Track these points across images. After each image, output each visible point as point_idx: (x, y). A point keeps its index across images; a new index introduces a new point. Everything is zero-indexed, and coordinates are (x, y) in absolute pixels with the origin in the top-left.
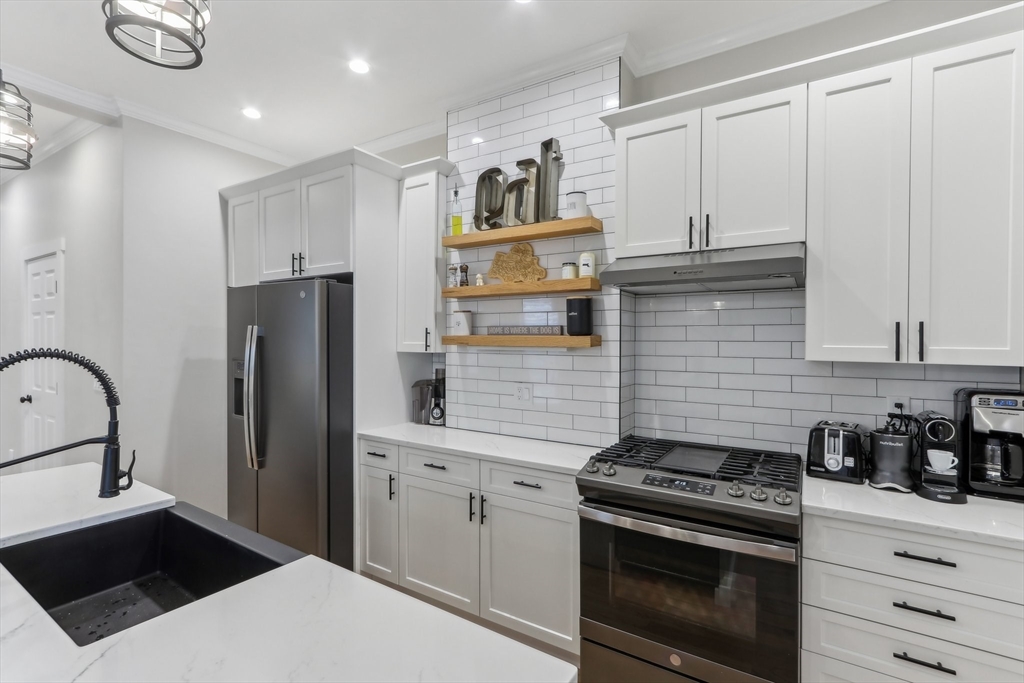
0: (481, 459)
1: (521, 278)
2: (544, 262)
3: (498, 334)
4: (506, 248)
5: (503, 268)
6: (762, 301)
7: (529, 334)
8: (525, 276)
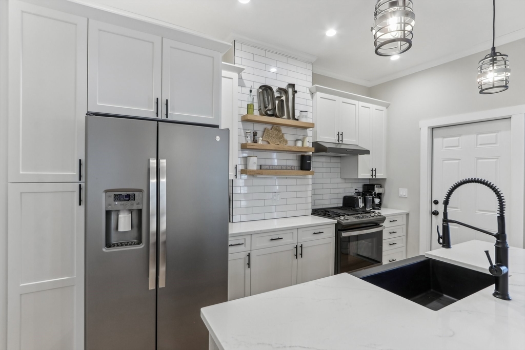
0: (298, 228)
1: (279, 143)
2: (285, 137)
3: (267, 169)
4: (269, 127)
5: (270, 137)
6: (333, 160)
7: (282, 169)
8: (280, 142)
